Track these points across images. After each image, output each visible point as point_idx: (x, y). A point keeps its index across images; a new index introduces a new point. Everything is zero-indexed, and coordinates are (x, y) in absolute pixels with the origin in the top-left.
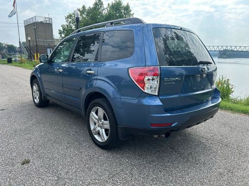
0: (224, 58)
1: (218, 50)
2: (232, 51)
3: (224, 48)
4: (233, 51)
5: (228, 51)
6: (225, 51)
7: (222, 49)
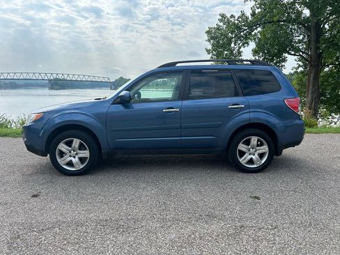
0: (56, 89)
1: (46, 78)
2: (64, 80)
3: (55, 76)
4: (66, 80)
5: (60, 80)
6: (56, 80)
7: (52, 78)
